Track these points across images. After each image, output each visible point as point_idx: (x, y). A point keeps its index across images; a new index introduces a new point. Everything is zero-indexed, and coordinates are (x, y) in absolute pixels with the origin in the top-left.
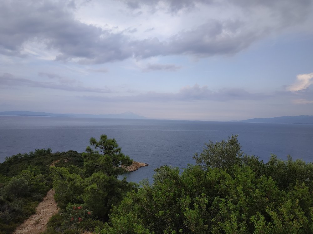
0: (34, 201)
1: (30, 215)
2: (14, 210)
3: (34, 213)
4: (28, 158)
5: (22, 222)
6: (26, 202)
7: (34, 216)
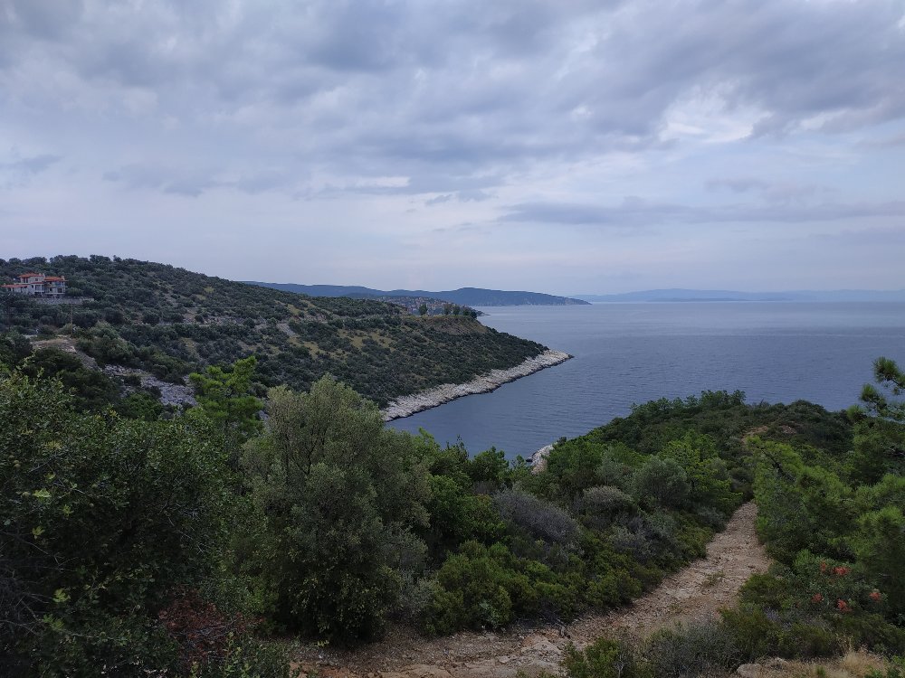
0: (702, 526)
1: (693, 559)
2: (656, 536)
3: (703, 556)
4: (684, 411)
5: (674, 571)
6: (681, 523)
7: (702, 564)
